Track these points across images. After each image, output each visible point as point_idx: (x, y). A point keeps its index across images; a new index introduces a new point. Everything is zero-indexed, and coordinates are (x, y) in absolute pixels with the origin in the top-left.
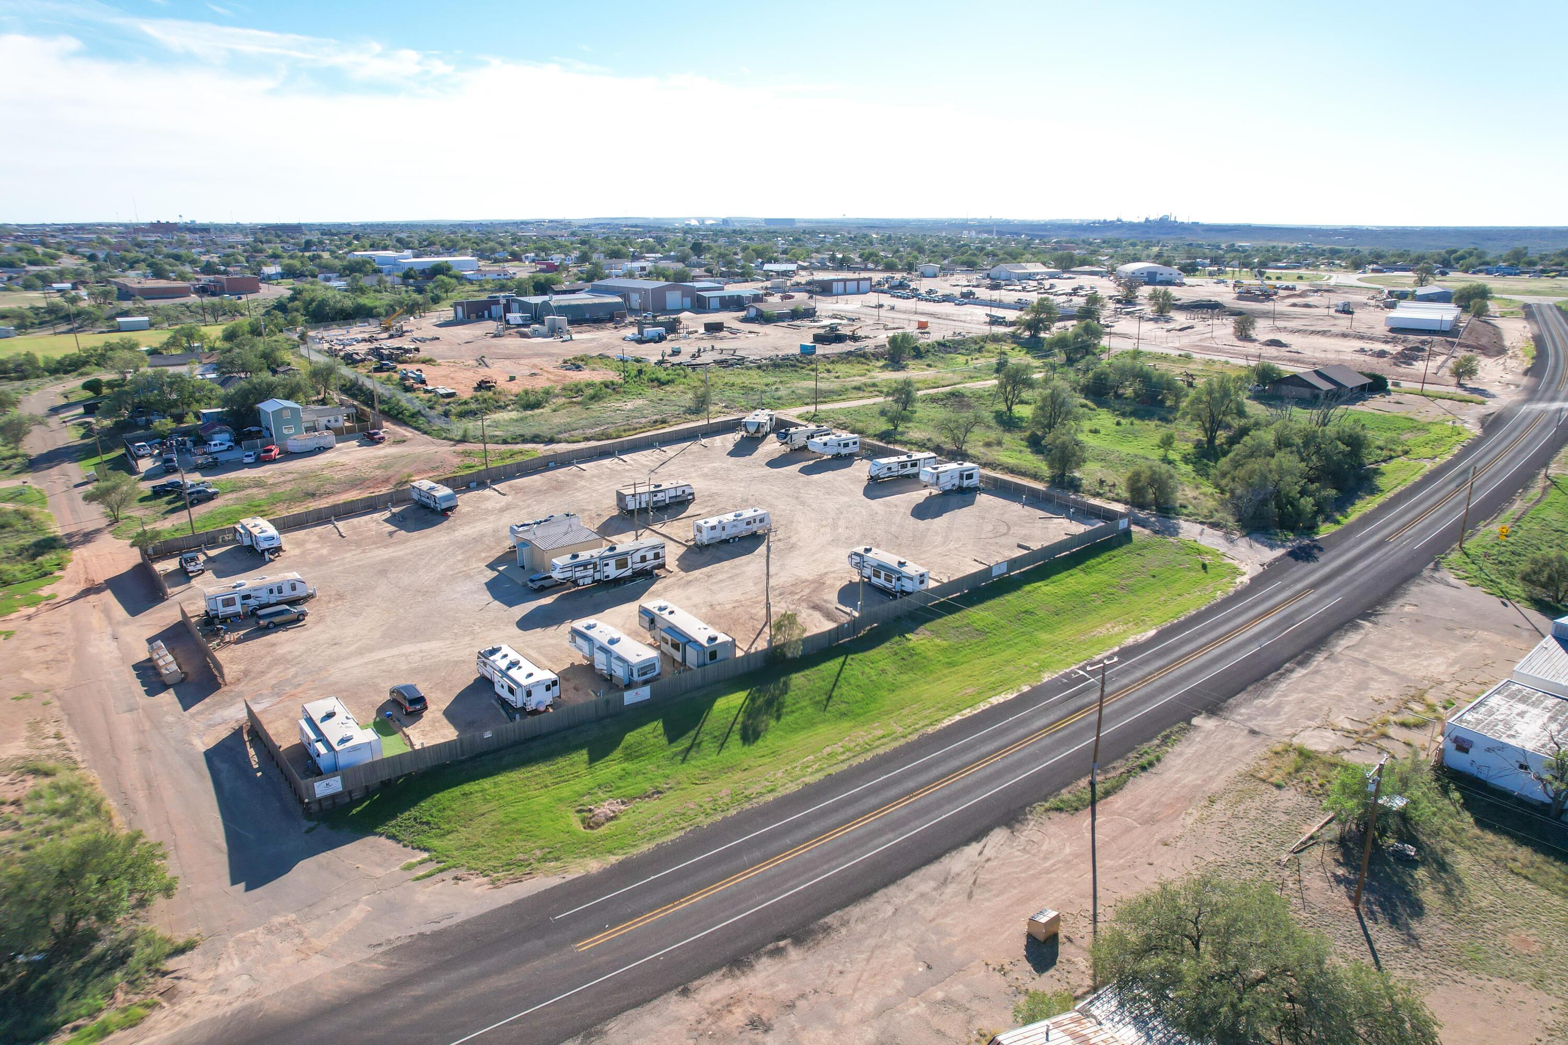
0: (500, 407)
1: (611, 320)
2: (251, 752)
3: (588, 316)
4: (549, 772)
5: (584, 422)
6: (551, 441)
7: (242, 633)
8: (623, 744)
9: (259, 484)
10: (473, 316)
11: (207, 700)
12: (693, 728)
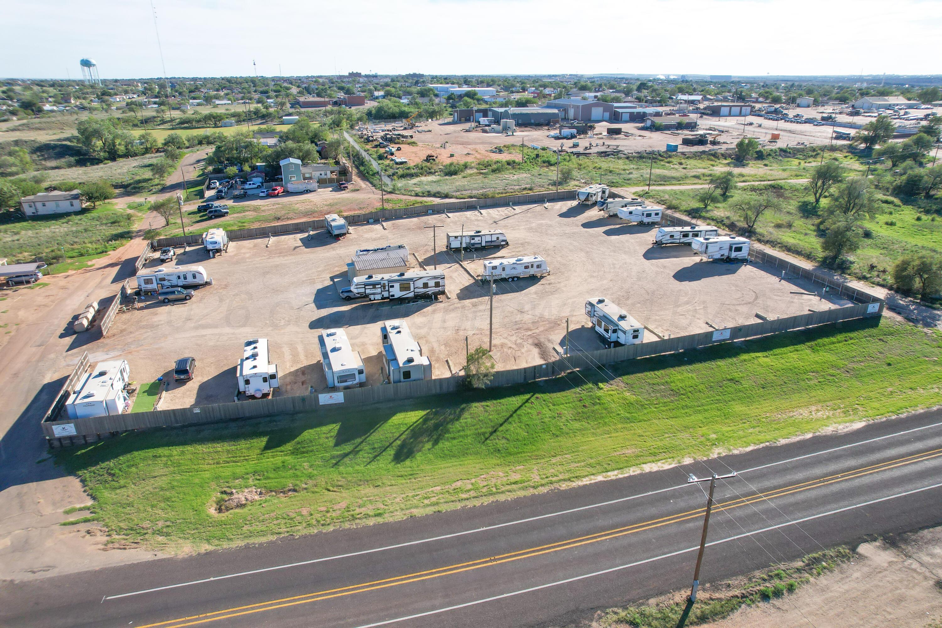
1: (548, 124)
3: (533, 121)
5: (475, 186)
6: (447, 196)
9: (256, 209)
10: (463, 119)
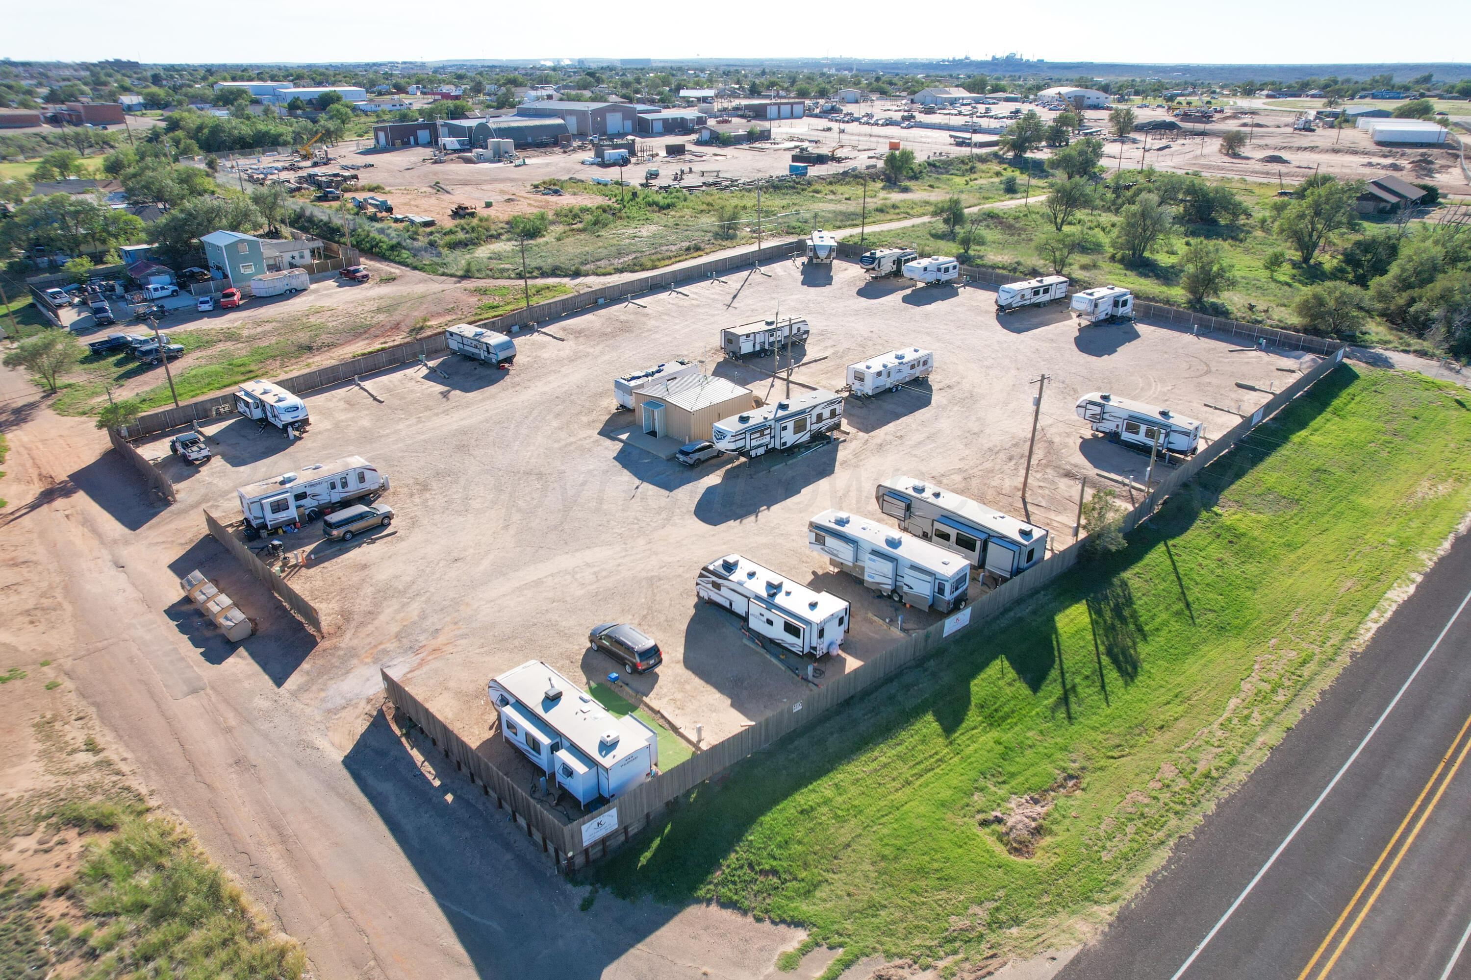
0: (492, 236)
1: (556, 144)
2: (417, 755)
3: (530, 140)
4: (899, 757)
6: (577, 274)
7: (309, 548)
8: (974, 701)
9: (230, 336)
10: (398, 142)
11: (305, 666)
12: (1051, 666)
